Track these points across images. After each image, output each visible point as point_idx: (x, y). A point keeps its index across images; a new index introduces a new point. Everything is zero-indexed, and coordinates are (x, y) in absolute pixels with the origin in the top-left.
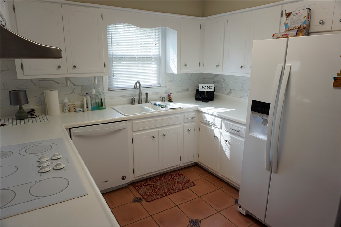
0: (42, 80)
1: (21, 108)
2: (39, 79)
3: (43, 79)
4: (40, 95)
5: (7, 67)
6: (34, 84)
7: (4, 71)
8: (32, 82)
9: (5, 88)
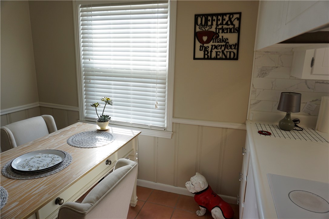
0: (320, 83)
1: (288, 115)
2: (316, 81)
3: (322, 81)
4: (311, 102)
5: (282, 62)
6: (308, 87)
7: (277, 67)
8: (306, 84)
9: (272, 88)
